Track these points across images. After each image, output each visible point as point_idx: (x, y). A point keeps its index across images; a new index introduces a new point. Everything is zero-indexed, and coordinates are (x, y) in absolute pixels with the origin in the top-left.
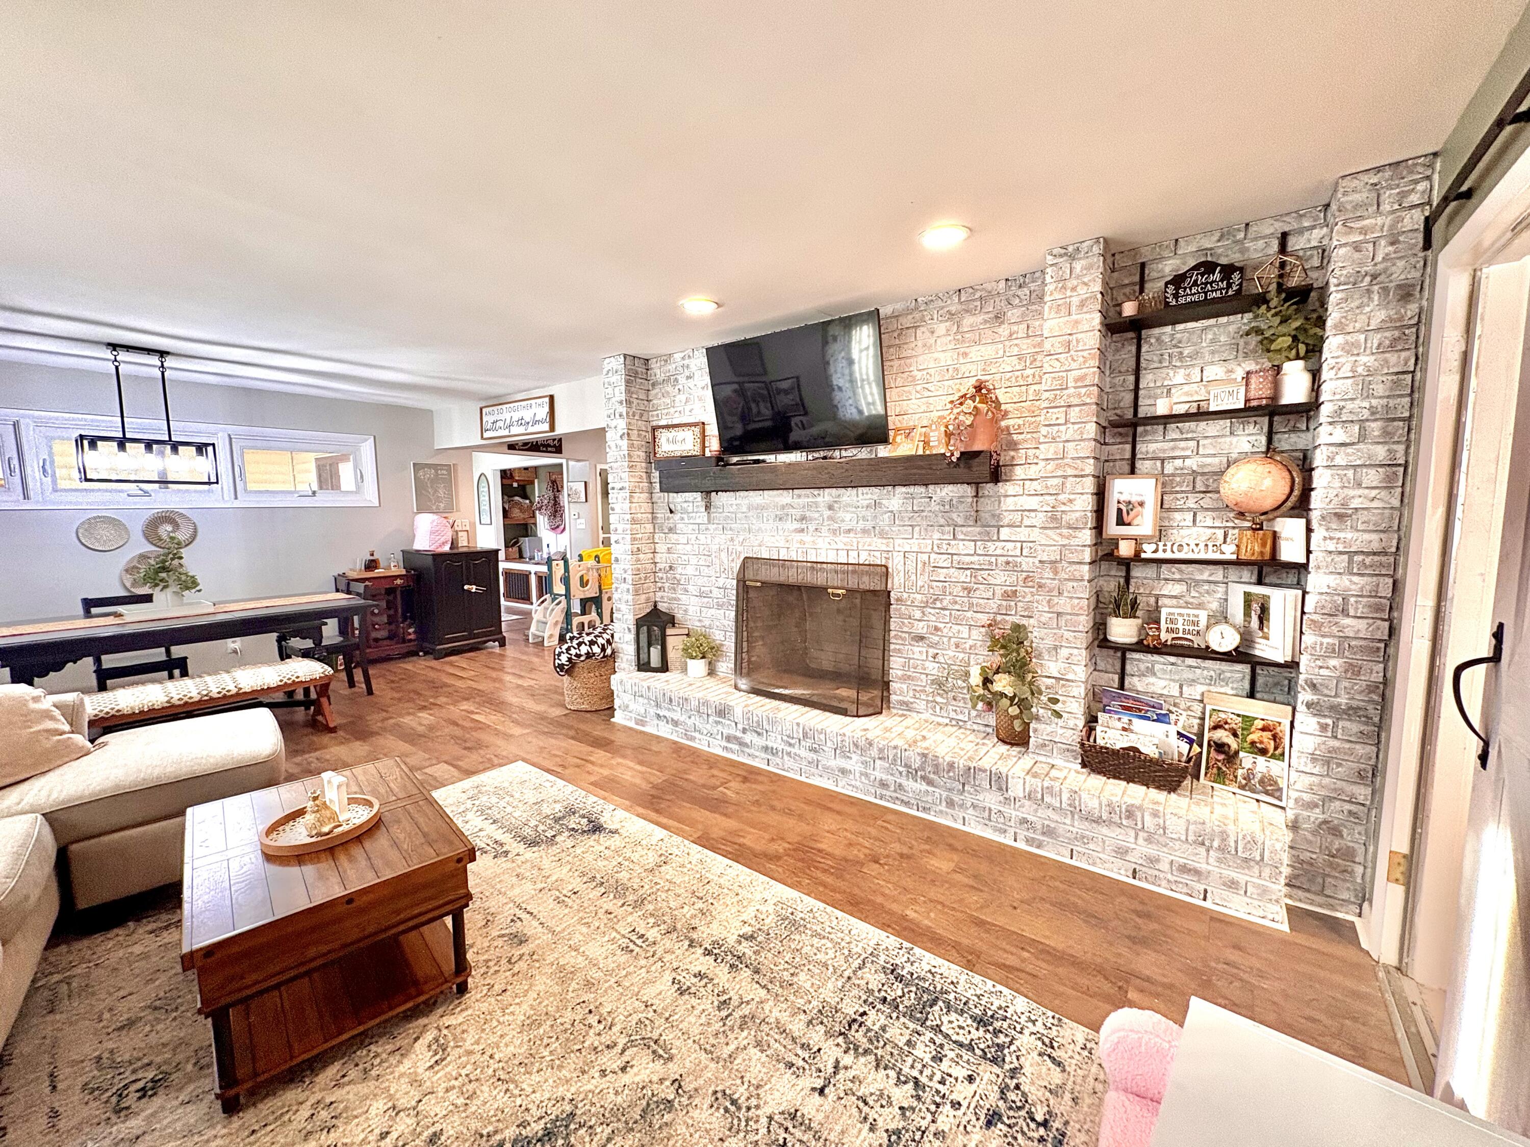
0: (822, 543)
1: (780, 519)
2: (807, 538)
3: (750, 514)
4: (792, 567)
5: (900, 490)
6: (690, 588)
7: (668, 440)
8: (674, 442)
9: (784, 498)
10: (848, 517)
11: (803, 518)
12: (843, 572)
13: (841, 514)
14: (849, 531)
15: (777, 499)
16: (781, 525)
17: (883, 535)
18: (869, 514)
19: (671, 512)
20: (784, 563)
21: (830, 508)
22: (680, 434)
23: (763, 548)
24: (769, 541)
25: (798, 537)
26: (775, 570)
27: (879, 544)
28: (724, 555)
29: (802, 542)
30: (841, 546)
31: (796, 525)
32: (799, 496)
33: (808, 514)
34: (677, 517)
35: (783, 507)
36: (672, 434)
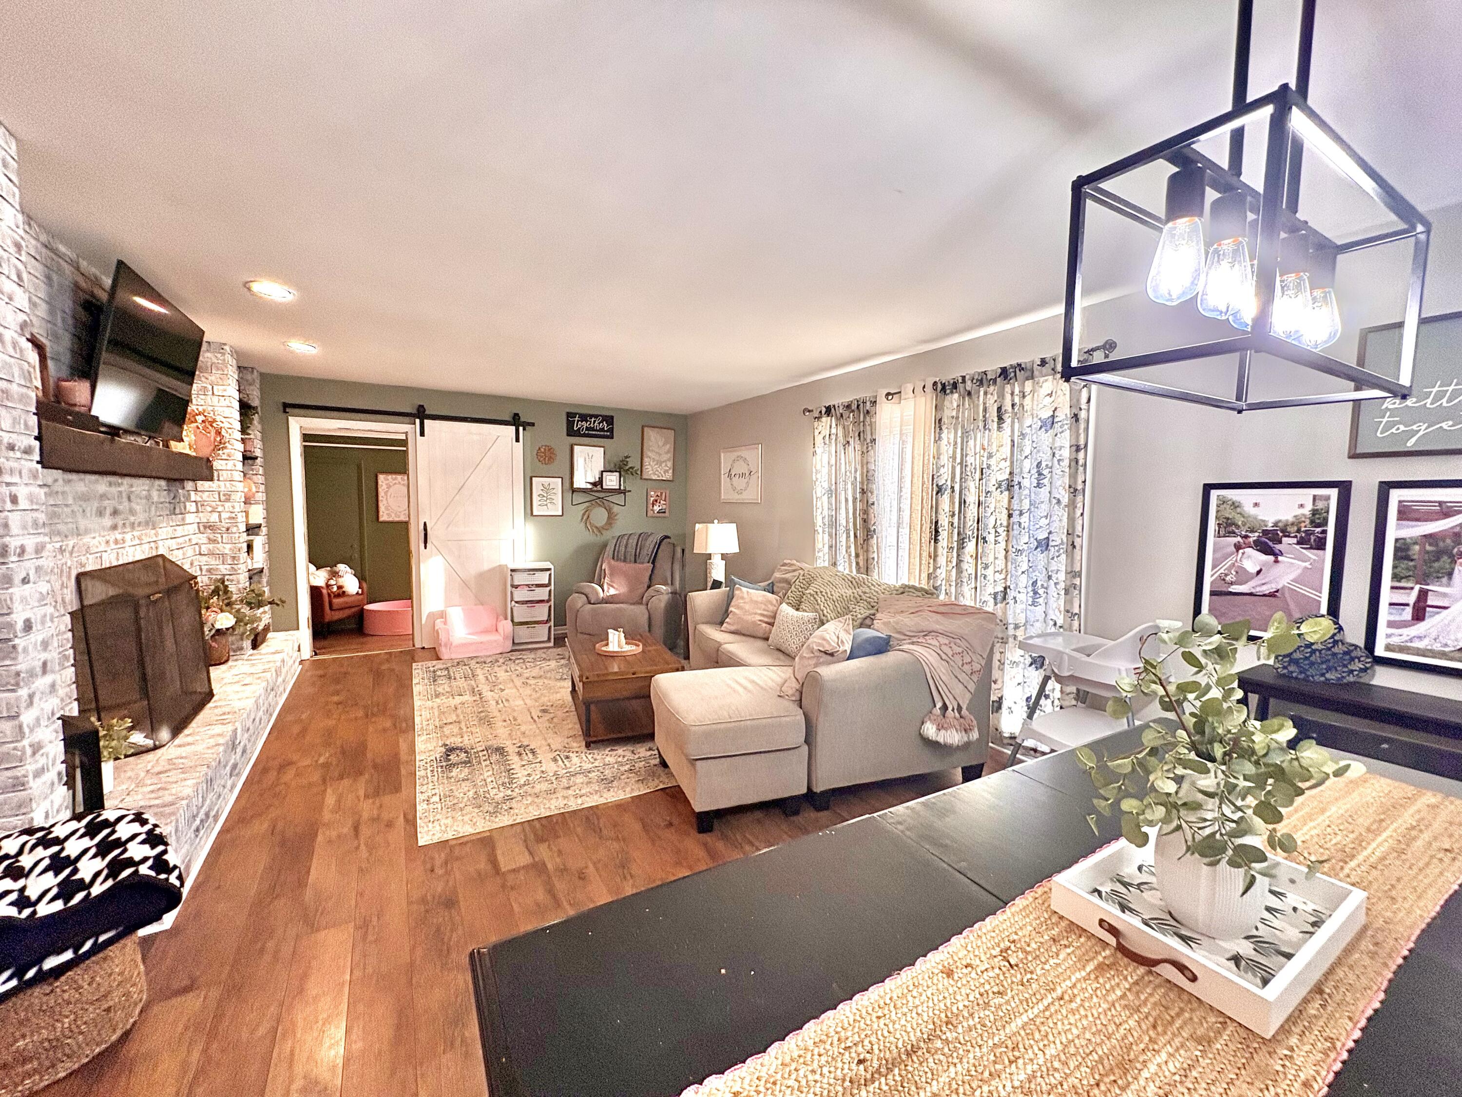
0: (128, 538)
1: (100, 514)
2: (118, 535)
3: (76, 507)
10: (138, 508)
11: (115, 512)
13: (134, 506)
14: (139, 524)
17: (153, 527)
18: (146, 505)
23: (89, 556)
24: (94, 545)
25: (113, 534)
27: (152, 534)
29: (116, 542)
30: (137, 541)
31: (111, 521)
33: (117, 506)
35: (101, 497)
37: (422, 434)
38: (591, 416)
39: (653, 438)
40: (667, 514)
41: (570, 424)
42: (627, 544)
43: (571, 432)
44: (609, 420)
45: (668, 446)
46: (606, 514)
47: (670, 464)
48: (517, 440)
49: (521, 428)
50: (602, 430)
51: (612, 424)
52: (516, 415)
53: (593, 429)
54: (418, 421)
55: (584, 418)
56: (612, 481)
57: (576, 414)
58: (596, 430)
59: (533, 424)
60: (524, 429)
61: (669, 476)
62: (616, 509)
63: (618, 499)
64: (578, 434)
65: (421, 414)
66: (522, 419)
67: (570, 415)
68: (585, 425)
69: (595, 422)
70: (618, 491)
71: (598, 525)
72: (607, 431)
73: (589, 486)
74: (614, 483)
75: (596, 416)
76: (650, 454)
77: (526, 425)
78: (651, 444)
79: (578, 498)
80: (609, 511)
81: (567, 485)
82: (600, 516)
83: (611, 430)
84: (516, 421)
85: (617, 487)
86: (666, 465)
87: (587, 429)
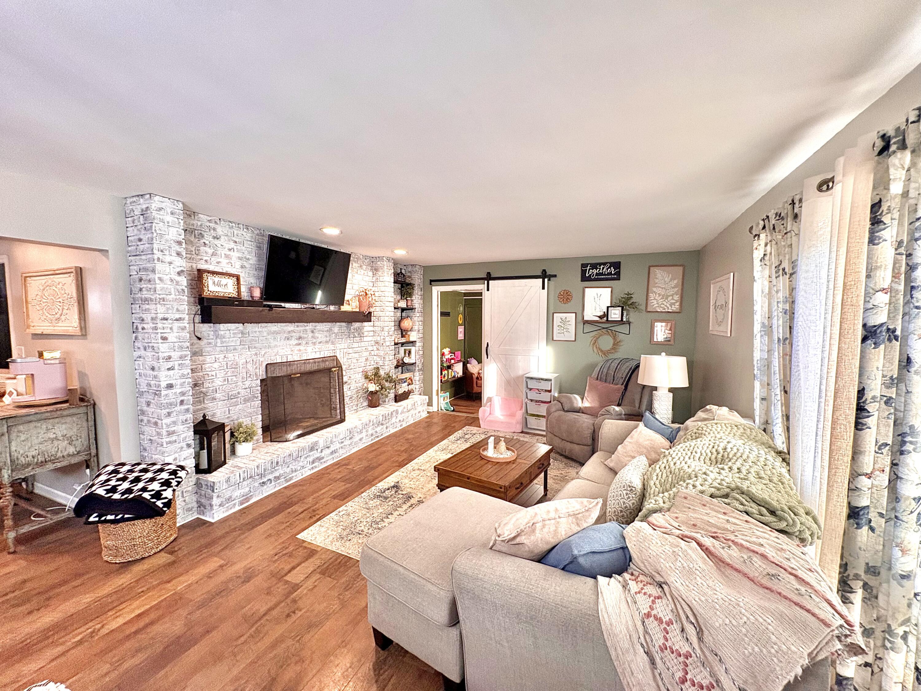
0: (310, 349)
1: (288, 339)
2: (301, 347)
3: (269, 337)
4: (294, 364)
5: (338, 324)
6: (218, 395)
7: (214, 283)
8: (219, 285)
9: (290, 327)
10: (320, 336)
11: (300, 338)
12: (318, 362)
13: (316, 335)
14: (320, 343)
15: (285, 328)
16: (288, 342)
17: (333, 343)
18: (328, 334)
19: (199, 339)
20: (289, 364)
21: (312, 332)
22: (225, 280)
23: (277, 357)
24: (281, 352)
25: (298, 347)
26: (284, 368)
27: (331, 347)
28: (249, 366)
29: (300, 350)
30: (317, 350)
31: (297, 342)
32: (298, 326)
33: (302, 335)
34: (203, 343)
35: (289, 332)
36: (217, 279)
37: (488, 290)
38: (600, 264)
39: (659, 275)
40: (672, 343)
41: (583, 272)
42: (609, 367)
43: (585, 278)
44: (617, 265)
45: (675, 282)
46: (612, 341)
47: (677, 297)
48: (543, 288)
49: (546, 280)
50: (610, 274)
51: (619, 268)
52: (544, 271)
53: (602, 274)
54: (486, 282)
55: (594, 266)
56: (615, 314)
57: (588, 264)
58: (605, 275)
59: (555, 276)
60: (549, 280)
61: (676, 307)
62: (621, 337)
63: (624, 329)
64: (589, 279)
65: (489, 278)
66: (548, 274)
67: (584, 266)
68: (595, 271)
69: (603, 268)
70: (621, 322)
71: (603, 349)
72: (614, 274)
73: (598, 319)
74: (617, 316)
75: (604, 264)
76: (655, 289)
77: (550, 277)
78: (657, 281)
79: (588, 328)
80: (614, 338)
81: (580, 318)
82: (606, 342)
83: (618, 274)
84: (544, 275)
85: (620, 319)
86: (673, 299)
87: (597, 274)
